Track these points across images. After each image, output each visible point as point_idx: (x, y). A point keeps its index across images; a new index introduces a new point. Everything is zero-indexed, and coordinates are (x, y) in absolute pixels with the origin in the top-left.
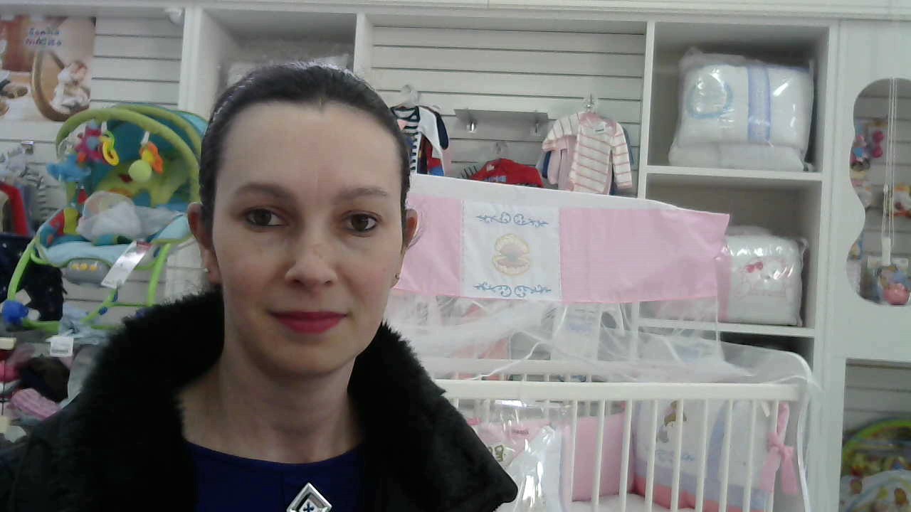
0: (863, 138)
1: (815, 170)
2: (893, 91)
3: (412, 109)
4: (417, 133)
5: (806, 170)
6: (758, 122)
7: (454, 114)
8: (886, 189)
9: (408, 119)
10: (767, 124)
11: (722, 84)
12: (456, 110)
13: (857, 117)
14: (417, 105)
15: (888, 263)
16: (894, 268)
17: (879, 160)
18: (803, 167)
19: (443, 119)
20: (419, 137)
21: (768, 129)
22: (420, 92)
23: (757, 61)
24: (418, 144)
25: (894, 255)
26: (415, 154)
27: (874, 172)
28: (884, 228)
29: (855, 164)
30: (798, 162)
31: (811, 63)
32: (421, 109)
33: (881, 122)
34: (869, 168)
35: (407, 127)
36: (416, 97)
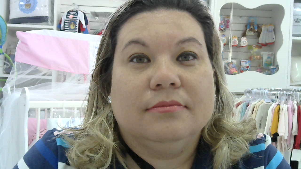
0: (223, 22)
2: (232, 5)
3: (75, 11)
4: (77, 19)
7: (90, 13)
8: (230, 38)
9: (74, 15)
12: (91, 12)
13: (221, 15)
14: (77, 10)
15: (230, 61)
16: (232, 63)
17: (228, 29)
19: (87, 15)
20: (78, 21)
22: (78, 6)
24: (78, 23)
25: (232, 59)
26: (77, 26)
27: (226, 33)
28: (229, 50)
29: (220, 30)
32: (79, 12)
33: (229, 16)
34: (225, 31)
35: (73, 18)
36: (77, 7)
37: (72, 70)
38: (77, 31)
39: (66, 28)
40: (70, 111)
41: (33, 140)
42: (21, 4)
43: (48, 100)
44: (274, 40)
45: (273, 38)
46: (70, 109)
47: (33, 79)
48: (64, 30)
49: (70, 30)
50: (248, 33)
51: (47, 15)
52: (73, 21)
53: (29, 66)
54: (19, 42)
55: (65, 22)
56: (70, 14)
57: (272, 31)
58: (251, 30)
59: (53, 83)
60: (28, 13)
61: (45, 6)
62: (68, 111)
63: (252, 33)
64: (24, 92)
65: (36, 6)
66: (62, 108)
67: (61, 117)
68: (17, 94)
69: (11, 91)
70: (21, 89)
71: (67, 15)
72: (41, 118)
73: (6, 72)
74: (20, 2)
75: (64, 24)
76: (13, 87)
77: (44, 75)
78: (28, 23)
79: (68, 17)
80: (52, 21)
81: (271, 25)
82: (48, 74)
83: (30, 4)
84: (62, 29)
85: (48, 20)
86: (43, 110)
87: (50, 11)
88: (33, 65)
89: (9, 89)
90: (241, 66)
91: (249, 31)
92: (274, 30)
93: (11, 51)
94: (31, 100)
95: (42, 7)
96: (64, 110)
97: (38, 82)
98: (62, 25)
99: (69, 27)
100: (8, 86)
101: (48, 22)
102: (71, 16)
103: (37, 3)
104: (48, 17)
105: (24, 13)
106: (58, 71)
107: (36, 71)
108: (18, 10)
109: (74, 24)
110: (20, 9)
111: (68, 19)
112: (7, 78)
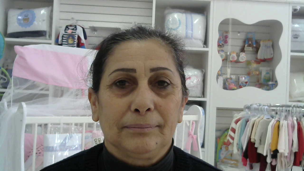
0: (221, 37)
1: (207, 47)
2: (231, 21)
3: (74, 26)
4: (76, 34)
5: (204, 47)
6: (189, 32)
7: (89, 28)
8: (228, 54)
9: (73, 29)
10: (192, 32)
11: (178, 20)
13: (220, 30)
14: (76, 25)
15: (229, 77)
16: (231, 78)
17: (227, 44)
18: (203, 46)
19: (85, 30)
20: (77, 36)
21: (192, 34)
22: (77, 20)
23: (188, 12)
24: (76, 38)
25: (231, 74)
26: (75, 41)
27: (225, 48)
28: (228, 66)
29: (219, 46)
30: (201, 44)
31: (205, 13)
32: (77, 26)
33: (227, 32)
34: (224, 46)
35: (72, 32)
36: (76, 22)
37: (70, 86)
38: (75, 46)
39: (64, 43)
40: (68, 126)
41: (29, 156)
42: (19, 19)
43: (45, 116)
44: (273, 55)
45: (272, 54)
46: (68, 124)
47: (31, 94)
48: (61, 45)
49: (68, 44)
50: (246, 48)
51: (45, 30)
52: (72, 36)
53: (26, 81)
54: (17, 57)
55: (63, 37)
56: (68, 28)
57: (270, 47)
58: (249, 45)
59: (50, 98)
60: (26, 27)
61: (44, 20)
62: (65, 126)
63: (250, 49)
64: (21, 107)
65: (34, 20)
66: (59, 124)
67: (58, 132)
68: (14, 109)
69: (8, 105)
70: (18, 104)
71: (65, 30)
72: (38, 134)
73: (2, 87)
74: (18, 17)
75: (61, 39)
76: (10, 102)
77: (42, 90)
78: (26, 37)
79: (66, 31)
80: (50, 36)
81: (269, 40)
82: (45, 89)
83: (28, 18)
84: (60, 43)
85: (46, 34)
86: (40, 125)
87: (49, 26)
88: (30, 80)
89: (6, 104)
90: (240, 81)
91: (248, 46)
92: (273, 46)
93: (8, 66)
94: (28, 115)
95: (40, 21)
96: (62, 126)
97: (35, 97)
98: (60, 39)
99: (67, 42)
100: (5, 101)
101: (46, 36)
102: (70, 31)
103: (35, 17)
105: (22, 27)
106: (56, 86)
107: (33, 86)
108: (16, 24)
109: (72, 38)
110: (18, 23)
111: (66, 34)
112: (4, 93)
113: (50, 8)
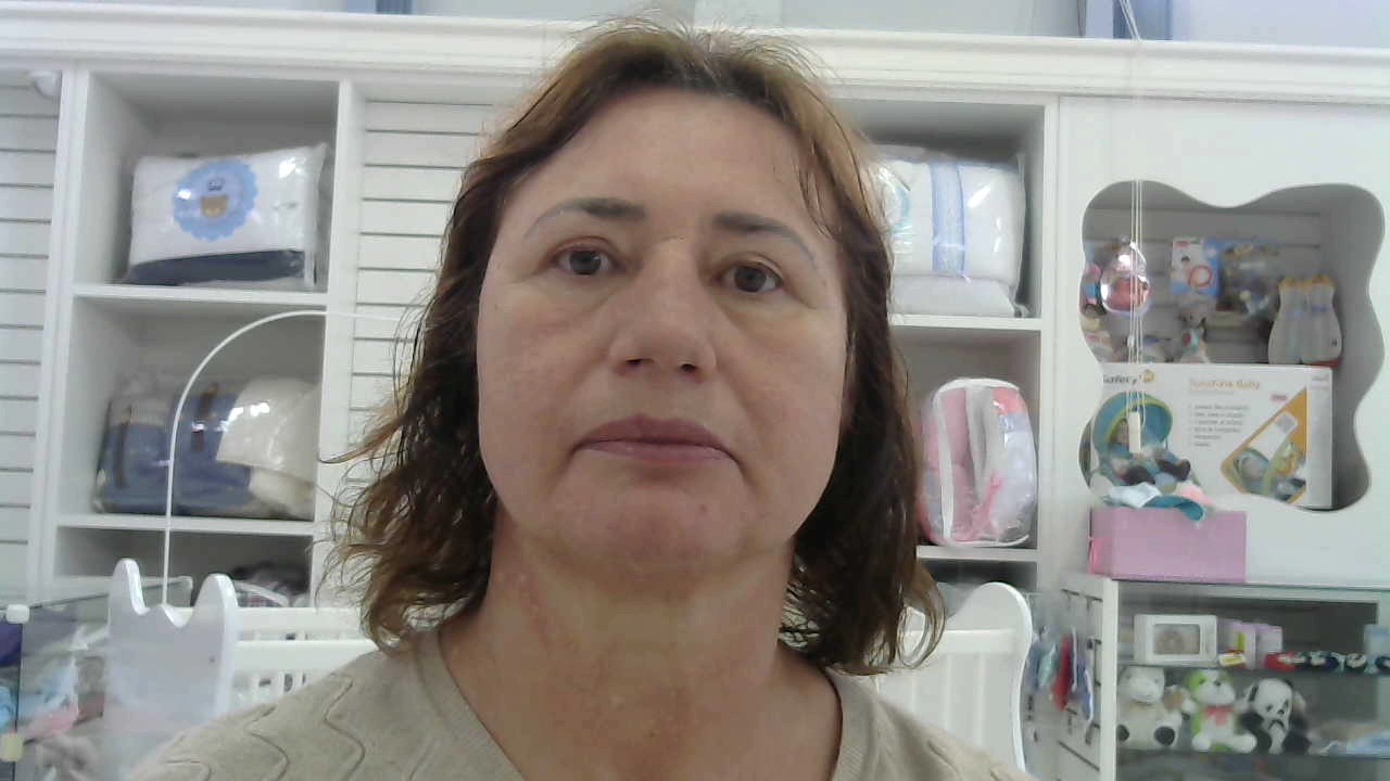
0: (1097, 269)
1: (1030, 316)
2: (1138, 200)
5: (1018, 314)
6: (946, 245)
10: (960, 248)
11: (894, 189)
13: (1088, 236)
18: (1013, 310)
21: (963, 256)
23: (943, 155)
29: (1086, 308)
30: (1008, 304)
31: (1021, 157)
42: (184, 200)
44: (1339, 347)
45: (1335, 343)
51: (298, 247)
57: (1324, 310)
60: (213, 238)
61: (293, 206)
65: (251, 206)
73: (103, 505)
74: (179, 189)
78: (213, 283)
80: (320, 275)
81: (1319, 278)
83: (225, 197)
85: (301, 268)
87: (315, 228)
93: (130, 410)
95: (276, 209)
101: (302, 276)
103: (254, 192)
104: (301, 253)
105: (197, 235)
108: (170, 223)
110: (177, 218)
113: (321, 148)
